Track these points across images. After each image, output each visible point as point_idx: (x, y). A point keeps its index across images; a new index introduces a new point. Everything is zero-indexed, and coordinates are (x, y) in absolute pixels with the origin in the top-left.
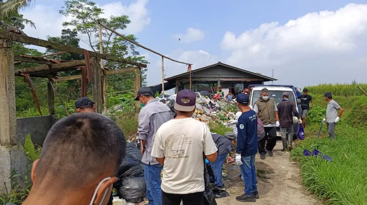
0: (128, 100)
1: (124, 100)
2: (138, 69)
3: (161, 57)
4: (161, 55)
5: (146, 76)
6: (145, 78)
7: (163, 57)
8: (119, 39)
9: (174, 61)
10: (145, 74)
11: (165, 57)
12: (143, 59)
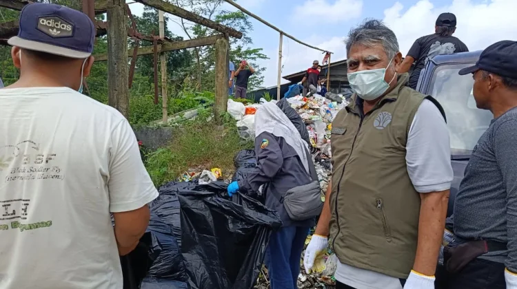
0: (212, 102)
1: (203, 102)
2: (223, 39)
3: (279, 33)
4: (278, 30)
5: (262, 77)
6: (262, 81)
7: (282, 33)
8: (222, 18)
9: (300, 42)
10: (262, 75)
11: (286, 35)
12: (260, 52)
